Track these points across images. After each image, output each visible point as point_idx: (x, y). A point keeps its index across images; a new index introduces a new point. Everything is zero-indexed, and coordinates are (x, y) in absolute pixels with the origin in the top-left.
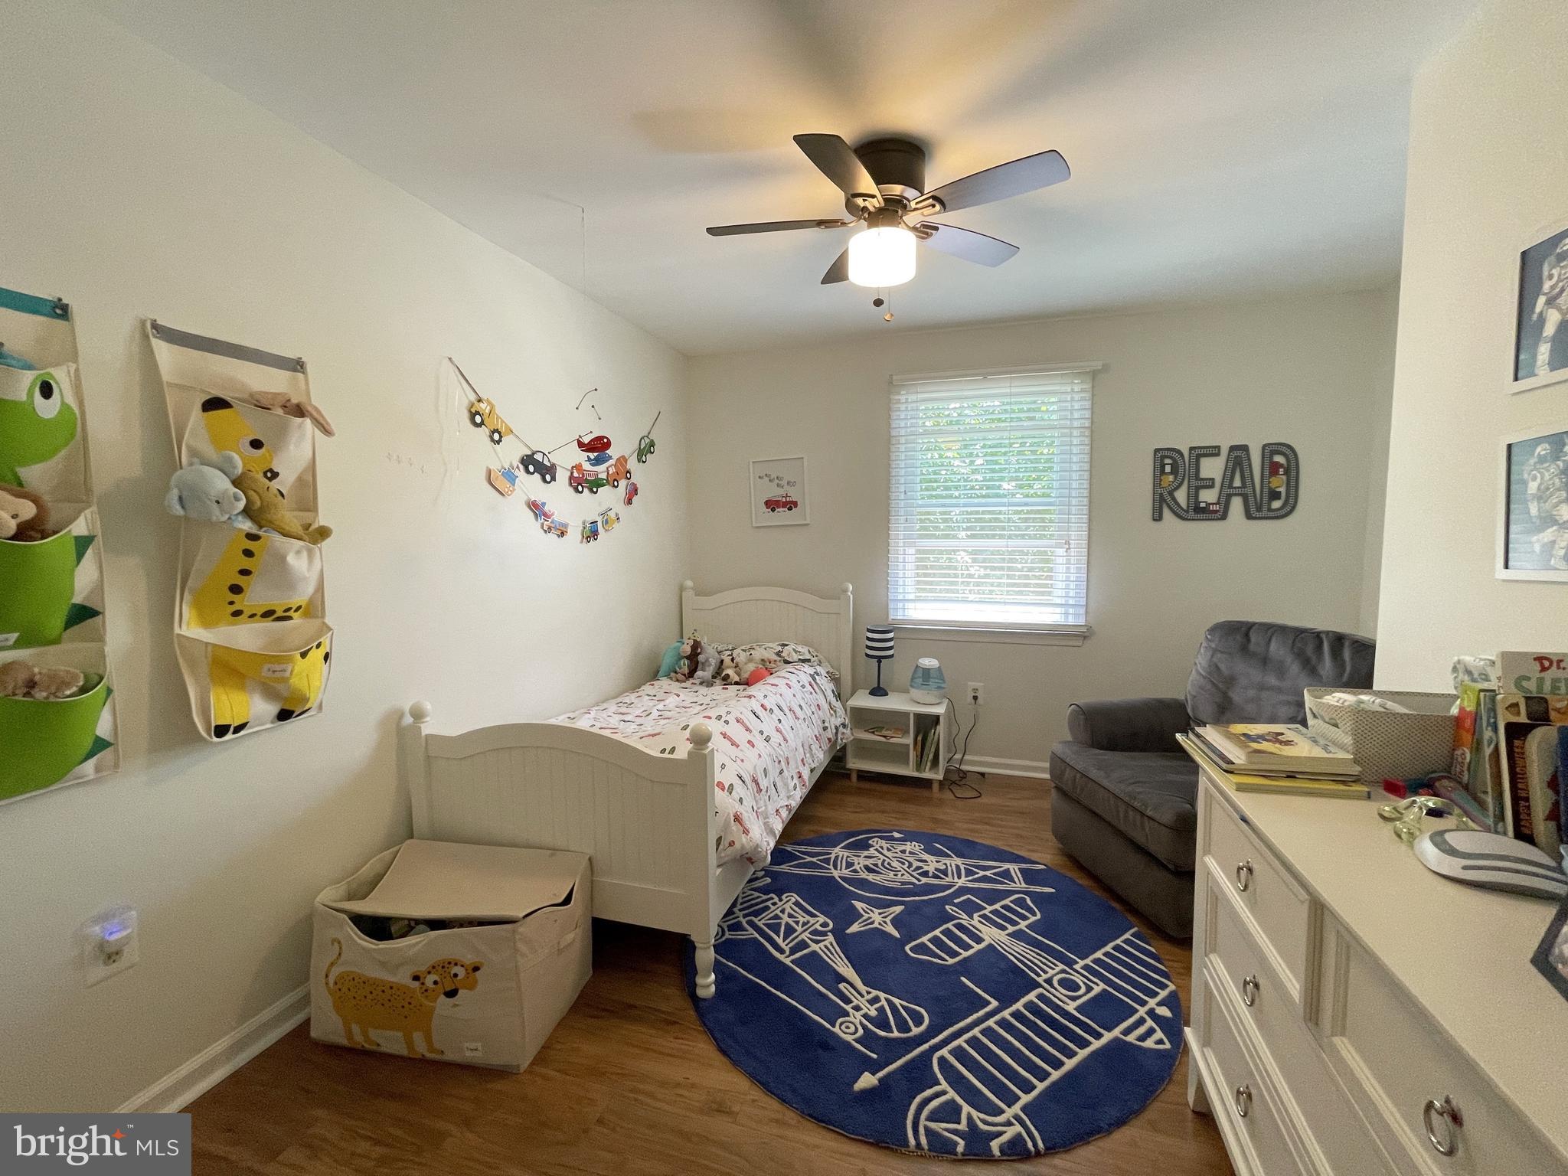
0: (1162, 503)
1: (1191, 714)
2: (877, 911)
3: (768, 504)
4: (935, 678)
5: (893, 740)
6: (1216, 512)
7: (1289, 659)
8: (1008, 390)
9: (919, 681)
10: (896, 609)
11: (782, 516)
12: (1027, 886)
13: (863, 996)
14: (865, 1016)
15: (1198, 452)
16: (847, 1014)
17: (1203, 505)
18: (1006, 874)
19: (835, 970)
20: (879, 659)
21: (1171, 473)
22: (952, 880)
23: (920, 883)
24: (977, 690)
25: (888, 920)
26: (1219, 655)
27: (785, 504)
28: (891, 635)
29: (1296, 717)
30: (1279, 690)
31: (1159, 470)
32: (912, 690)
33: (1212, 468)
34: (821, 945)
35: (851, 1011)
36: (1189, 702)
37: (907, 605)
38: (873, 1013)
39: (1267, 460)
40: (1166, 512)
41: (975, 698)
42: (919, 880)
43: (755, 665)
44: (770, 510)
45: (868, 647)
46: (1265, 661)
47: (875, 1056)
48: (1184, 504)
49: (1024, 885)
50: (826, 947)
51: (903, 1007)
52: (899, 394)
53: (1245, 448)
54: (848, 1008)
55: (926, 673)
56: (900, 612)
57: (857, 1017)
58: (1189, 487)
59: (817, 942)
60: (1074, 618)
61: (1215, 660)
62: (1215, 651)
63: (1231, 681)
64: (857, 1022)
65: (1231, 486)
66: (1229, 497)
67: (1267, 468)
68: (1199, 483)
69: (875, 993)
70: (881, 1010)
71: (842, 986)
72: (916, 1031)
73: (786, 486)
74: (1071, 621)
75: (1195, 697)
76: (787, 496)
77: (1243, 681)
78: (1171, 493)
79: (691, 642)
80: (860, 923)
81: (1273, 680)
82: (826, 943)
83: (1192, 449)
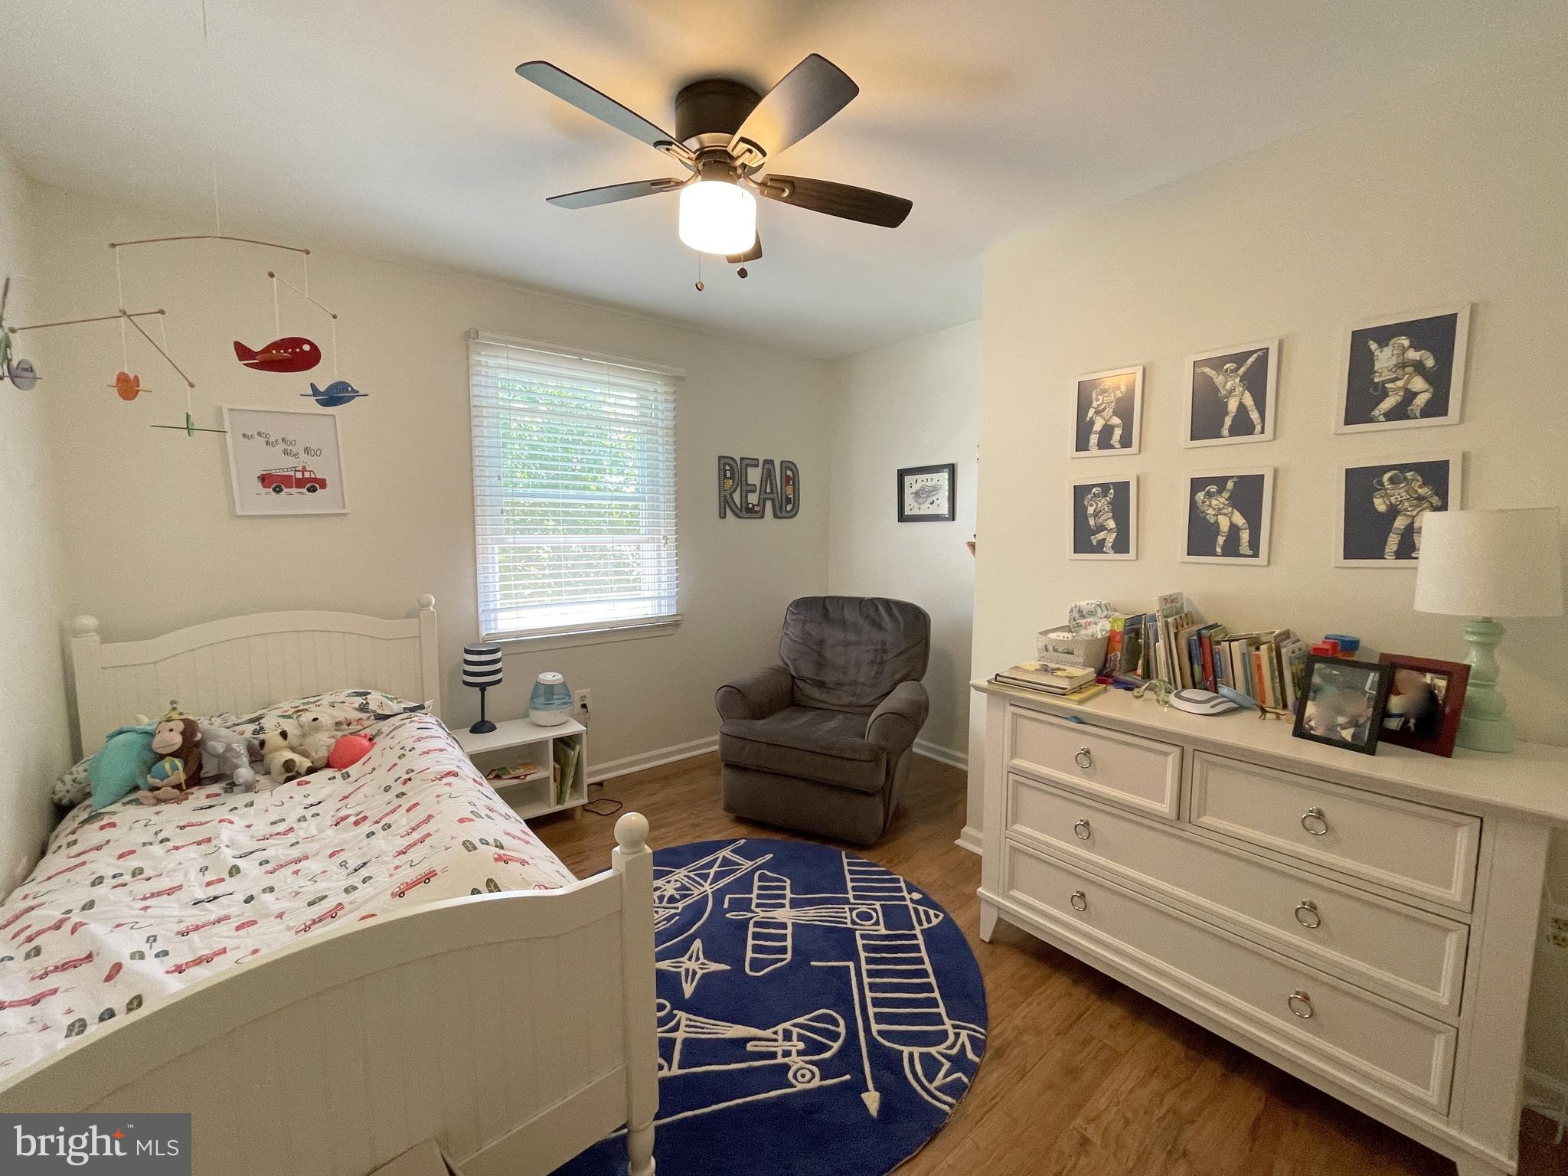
0: (725, 504)
1: (793, 673)
2: (685, 959)
3: (265, 480)
4: (558, 694)
5: (529, 778)
6: (757, 512)
7: (861, 621)
8: (606, 378)
9: (542, 700)
10: (488, 621)
11: (295, 500)
12: (754, 862)
13: (775, 1040)
14: (800, 1053)
15: (747, 462)
16: (787, 1067)
17: (750, 506)
18: (726, 862)
19: (725, 1040)
20: (483, 687)
21: (730, 478)
22: (698, 892)
23: (680, 909)
24: (585, 697)
25: (702, 960)
26: (809, 624)
27: (300, 483)
28: (499, 655)
29: (876, 660)
30: (858, 643)
31: (723, 475)
32: (532, 713)
33: (754, 476)
34: (682, 1028)
35: (786, 1060)
36: (789, 664)
37: (500, 615)
38: (801, 1046)
39: (783, 474)
40: (728, 511)
41: (584, 706)
42: (677, 908)
43: (327, 734)
44: (271, 490)
45: (466, 673)
46: (843, 624)
47: (847, 1077)
48: (738, 504)
49: (750, 863)
50: (687, 1026)
51: (811, 1020)
52: (479, 353)
53: (771, 462)
54: (780, 1060)
55: (550, 689)
56: (493, 625)
57: (796, 1062)
58: (741, 490)
59: (676, 1029)
60: (667, 610)
61: (806, 628)
62: (804, 622)
63: (821, 642)
64: (802, 1064)
65: (765, 492)
66: (765, 500)
67: (784, 480)
68: (749, 488)
69: (780, 1028)
70: (801, 1038)
71: (750, 1047)
72: (842, 1029)
73: (303, 456)
74: (665, 612)
75: (795, 660)
76: (304, 470)
77: (830, 642)
78: (731, 495)
79: (181, 726)
80: (686, 981)
81: (853, 637)
82: (683, 1022)
83: (742, 459)
